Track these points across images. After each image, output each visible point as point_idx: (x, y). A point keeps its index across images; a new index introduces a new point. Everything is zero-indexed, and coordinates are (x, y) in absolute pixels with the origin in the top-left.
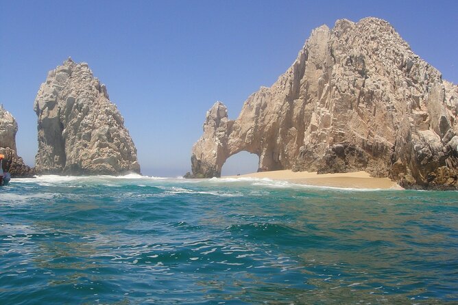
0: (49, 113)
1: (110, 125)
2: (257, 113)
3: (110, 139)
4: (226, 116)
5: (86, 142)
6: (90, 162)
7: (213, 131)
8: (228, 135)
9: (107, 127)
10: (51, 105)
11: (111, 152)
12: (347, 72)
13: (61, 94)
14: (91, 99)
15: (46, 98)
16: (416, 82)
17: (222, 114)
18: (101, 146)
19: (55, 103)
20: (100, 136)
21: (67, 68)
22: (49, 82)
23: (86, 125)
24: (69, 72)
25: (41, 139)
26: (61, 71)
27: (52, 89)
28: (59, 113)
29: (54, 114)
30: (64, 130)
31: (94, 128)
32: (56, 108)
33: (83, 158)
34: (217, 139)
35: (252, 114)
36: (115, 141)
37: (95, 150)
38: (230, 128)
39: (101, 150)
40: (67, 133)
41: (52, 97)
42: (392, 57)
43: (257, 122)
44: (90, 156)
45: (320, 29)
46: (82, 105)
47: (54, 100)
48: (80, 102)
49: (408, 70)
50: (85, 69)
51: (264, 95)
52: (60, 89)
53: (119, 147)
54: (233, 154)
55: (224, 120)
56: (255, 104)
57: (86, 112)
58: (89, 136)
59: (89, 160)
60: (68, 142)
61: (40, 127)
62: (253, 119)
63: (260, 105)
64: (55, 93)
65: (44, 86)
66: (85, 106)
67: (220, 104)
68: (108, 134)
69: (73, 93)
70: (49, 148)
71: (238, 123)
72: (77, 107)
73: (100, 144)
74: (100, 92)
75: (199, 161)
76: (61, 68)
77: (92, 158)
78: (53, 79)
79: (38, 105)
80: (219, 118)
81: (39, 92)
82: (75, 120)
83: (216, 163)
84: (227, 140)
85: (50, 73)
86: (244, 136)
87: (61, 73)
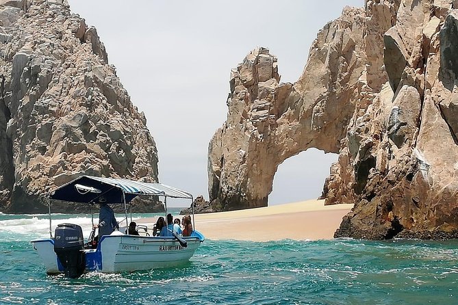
1: (91, 106)
2: (334, 65)
3: (90, 135)
4: (275, 75)
5: (42, 143)
6: (47, 183)
8: (278, 116)
9: (84, 111)
14: (58, 57)
17: (264, 72)
18: (69, 149)
20: (68, 130)
23: (44, 110)
24: (24, 6)
26: (7, 4)
30: (11, 121)
31: (58, 115)
33: (33, 174)
34: (250, 124)
35: (323, 69)
36: (101, 139)
37: (57, 157)
38: (282, 101)
39: (70, 157)
40: (14, 127)
43: (332, 85)
44: (47, 170)
46: (38, 68)
55: (269, 85)
56: (329, 45)
58: (49, 128)
59: (44, 179)
60: (17, 144)
62: (325, 78)
63: (339, 47)
66: (44, 70)
69: (28, 46)
72: (28, 74)
73: (68, 144)
74: (83, 41)
75: (218, 173)
77: (50, 174)
82: (26, 101)
84: (274, 126)
86: (308, 116)
87: (7, 8)
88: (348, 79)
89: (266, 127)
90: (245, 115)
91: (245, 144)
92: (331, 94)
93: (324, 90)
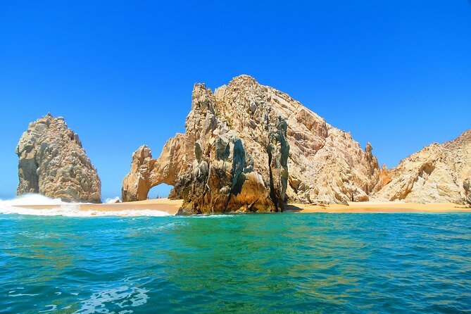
0: (26, 156)
1: (74, 164)
2: (172, 153)
3: (73, 175)
4: (150, 156)
5: (52, 177)
7: (136, 167)
8: (150, 171)
9: (71, 166)
10: (28, 149)
11: (72, 186)
12: (196, 115)
13: (38, 140)
14: (61, 144)
15: (24, 144)
16: (258, 122)
17: (146, 154)
18: (64, 181)
19: (33, 147)
20: (64, 173)
21: (45, 121)
22: (29, 131)
23: (54, 165)
24: (48, 124)
25: (20, 175)
27: (31, 136)
28: (35, 156)
29: (31, 155)
30: (39, 168)
31: (60, 166)
32: (33, 151)
33: (48, 190)
34: (139, 173)
35: (168, 154)
36: (77, 177)
38: (152, 165)
39: (64, 184)
40: (40, 171)
41: (30, 142)
42: (243, 103)
43: (171, 160)
45: (220, 88)
46: (52, 148)
47: (32, 145)
48: (50, 146)
49: (253, 113)
50: (60, 122)
51: (178, 140)
52: (38, 137)
53: (80, 182)
54: (154, 185)
55: (148, 159)
56: (171, 146)
57: (56, 154)
58: (55, 173)
59: (52, 192)
60: (41, 177)
61: (20, 166)
62: (169, 158)
63: (174, 147)
64: (33, 139)
65: (25, 133)
66: (54, 149)
67: (145, 147)
68: (71, 171)
69: (48, 139)
70: (25, 183)
71: (158, 162)
72: (47, 150)
73: (63, 178)
74: (72, 139)
75: (126, 191)
76: (40, 120)
78: (33, 129)
79: (18, 149)
80: (143, 157)
81: (21, 139)
82: (46, 161)
83: (137, 193)
84: (149, 175)
85: (31, 124)
86: (162, 171)
87: (40, 124)
88: (177, 159)
89: (146, 175)
90: (138, 170)
91: (138, 181)
92: (171, 164)
93: (169, 162)
